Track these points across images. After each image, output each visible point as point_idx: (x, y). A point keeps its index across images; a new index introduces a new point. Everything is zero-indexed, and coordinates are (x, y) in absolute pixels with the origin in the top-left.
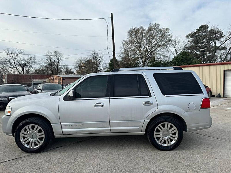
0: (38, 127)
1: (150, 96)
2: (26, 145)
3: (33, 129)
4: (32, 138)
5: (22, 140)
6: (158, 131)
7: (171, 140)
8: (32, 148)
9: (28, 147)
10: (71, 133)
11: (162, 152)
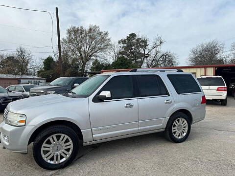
0: (64, 137)
1: (169, 95)
2: (49, 161)
3: (58, 140)
4: (57, 150)
5: (43, 156)
6: (175, 126)
7: (183, 133)
8: (57, 163)
9: (52, 162)
10: (101, 138)
11: (178, 144)
